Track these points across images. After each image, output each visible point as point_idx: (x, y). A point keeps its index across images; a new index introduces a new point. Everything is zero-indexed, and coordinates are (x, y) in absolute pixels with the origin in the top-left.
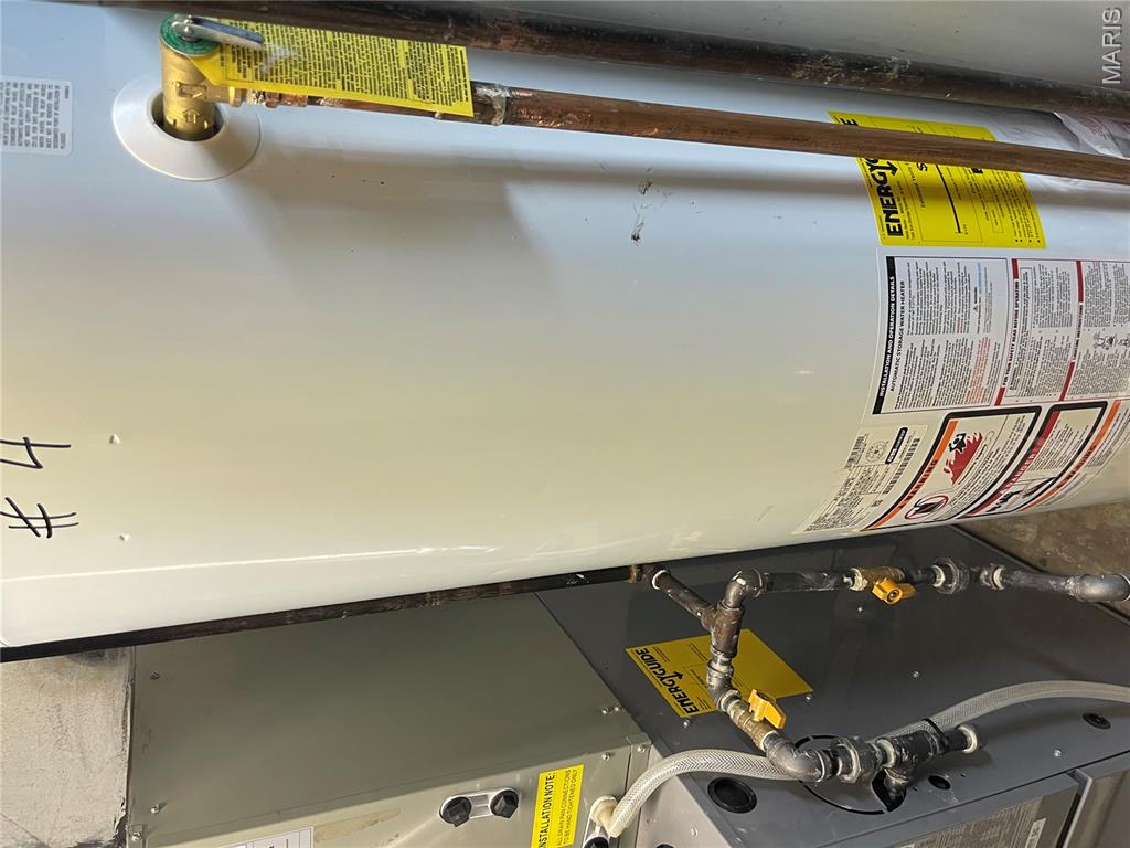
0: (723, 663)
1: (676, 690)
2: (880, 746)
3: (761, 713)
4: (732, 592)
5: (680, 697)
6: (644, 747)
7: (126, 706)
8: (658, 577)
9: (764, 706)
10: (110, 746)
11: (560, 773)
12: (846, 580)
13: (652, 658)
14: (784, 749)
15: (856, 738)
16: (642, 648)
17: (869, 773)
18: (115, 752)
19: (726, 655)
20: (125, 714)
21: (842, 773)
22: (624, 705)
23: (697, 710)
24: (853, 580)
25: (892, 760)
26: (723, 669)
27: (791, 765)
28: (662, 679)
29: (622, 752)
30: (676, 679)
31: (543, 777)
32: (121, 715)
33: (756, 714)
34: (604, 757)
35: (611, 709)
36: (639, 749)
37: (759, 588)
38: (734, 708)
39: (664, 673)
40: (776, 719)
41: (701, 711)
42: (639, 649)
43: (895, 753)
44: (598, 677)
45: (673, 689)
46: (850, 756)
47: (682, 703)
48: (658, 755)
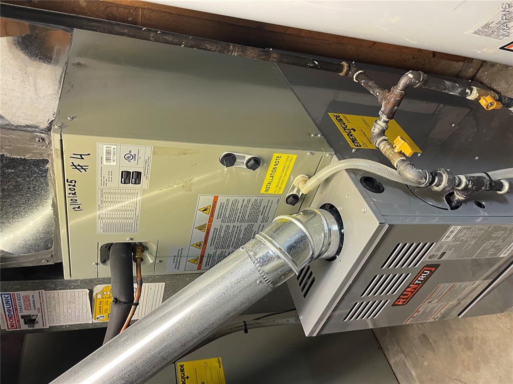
0: (385, 122)
1: (351, 135)
2: (458, 177)
3: (400, 147)
4: (403, 82)
5: (353, 139)
6: (331, 154)
7: (62, 75)
8: (359, 74)
9: (403, 144)
10: (51, 89)
11: (284, 156)
12: (468, 91)
13: (341, 119)
14: (409, 166)
15: (448, 170)
16: (337, 114)
17: (449, 188)
18: (53, 92)
19: (389, 117)
20: (61, 78)
21: (435, 185)
22: (323, 135)
23: (360, 146)
24: (471, 92)
25: (463, 186)
26: (384, 125)
27: (410, 174)
28: (345, 129)
29: (318, 154)
30: (352, 131)
31: (275, 155)
32: (59, 78)
33: (397, 148)
34: (309, 154)
35: (316, 135)
36: (327, 155)
37: (419, 81)
38: (384, 144)
39: (347, 127)
40: (408, 152)
41: (362, 147)
42: (335, 114)
43: (466, 182)
44: (312, 121)
45: (349, 134)
46: (443, 178)
47: (353, 142)
48: (337, 159)
